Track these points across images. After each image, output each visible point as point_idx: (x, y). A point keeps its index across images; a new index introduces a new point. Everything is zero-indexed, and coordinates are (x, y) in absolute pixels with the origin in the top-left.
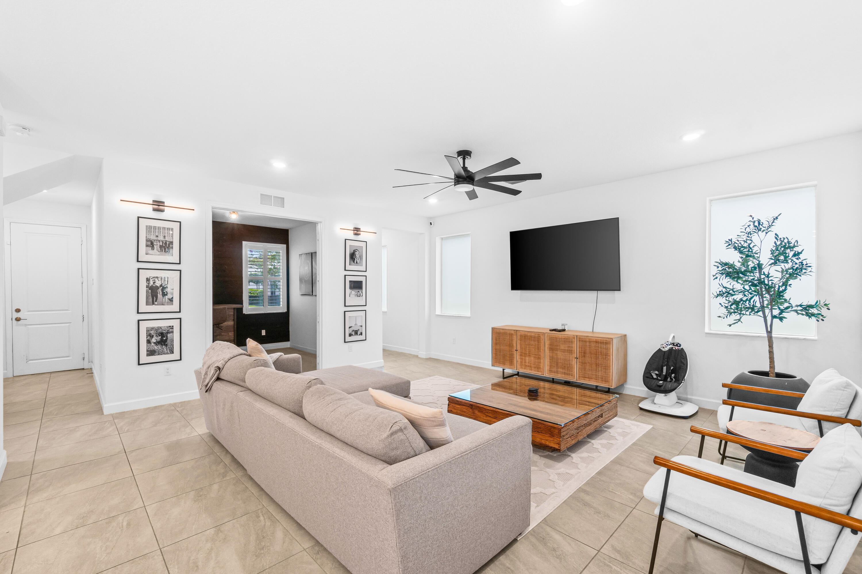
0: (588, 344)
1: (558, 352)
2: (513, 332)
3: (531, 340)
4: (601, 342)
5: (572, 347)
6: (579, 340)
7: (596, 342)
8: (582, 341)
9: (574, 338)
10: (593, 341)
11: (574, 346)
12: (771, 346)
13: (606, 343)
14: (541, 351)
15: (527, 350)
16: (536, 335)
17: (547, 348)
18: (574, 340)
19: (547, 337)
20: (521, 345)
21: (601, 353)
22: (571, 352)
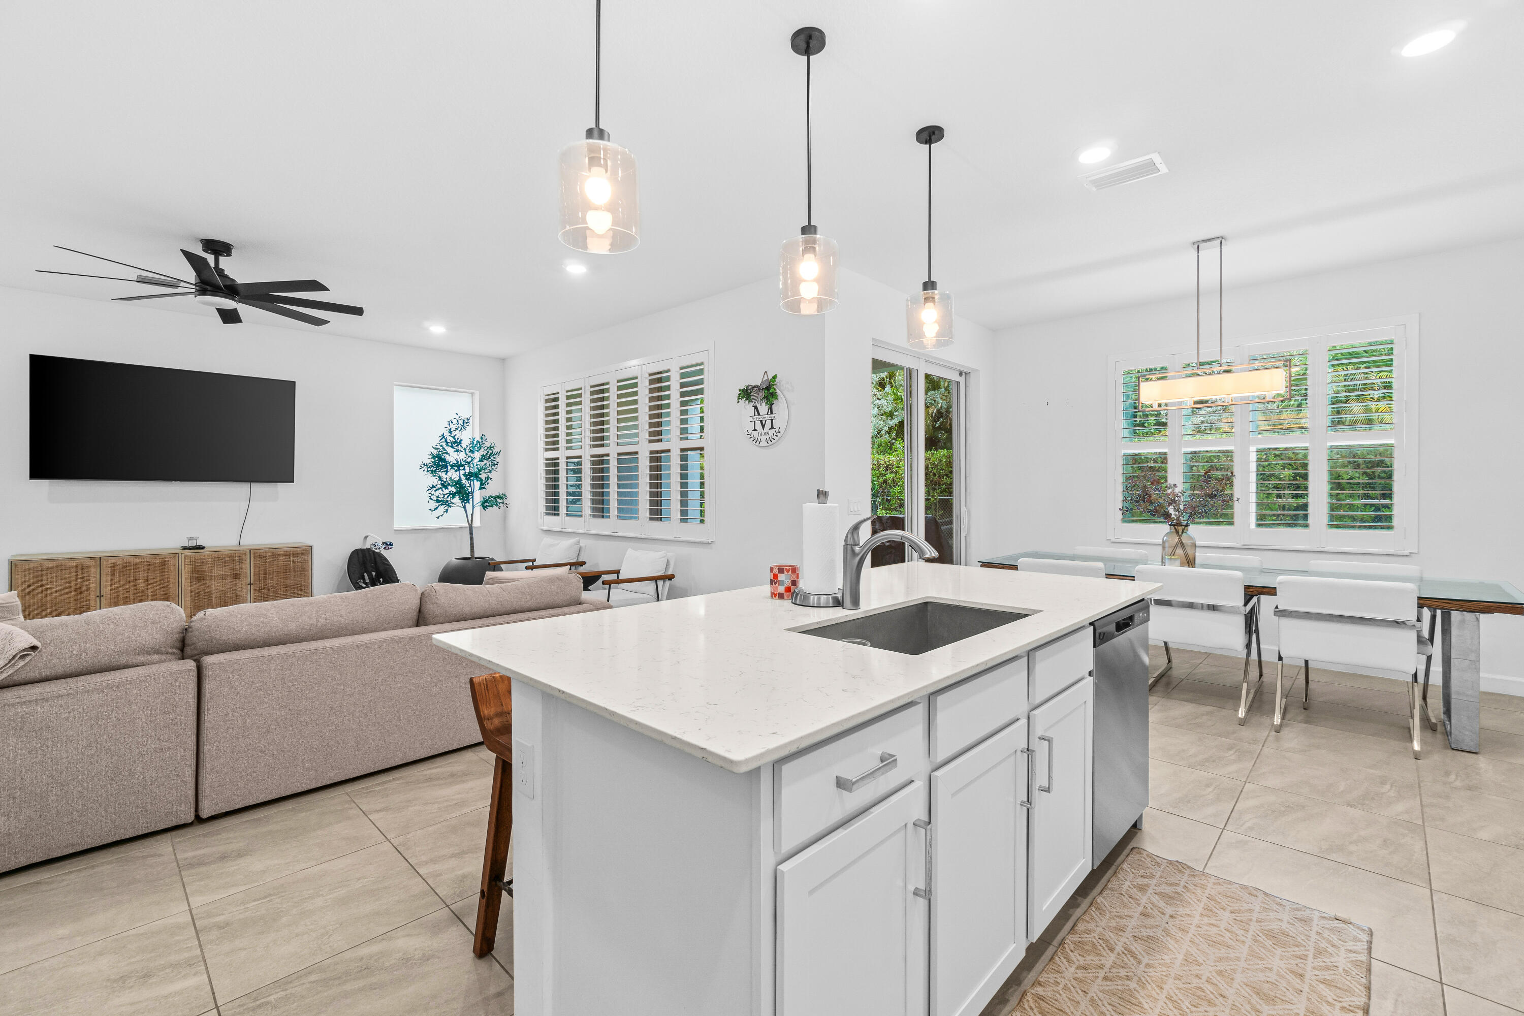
0: (271, 560)
1: (212, 582)
2: (87, 562)
3: (144, 571)
4: (293, 554)
5: (240, 569)
6: (254, 557)
7: (286, 555)
8: (260, 557)
9: (245, 554)
10: (280, 555)
11: (244, 566)
12: (471, 533)
13: (301, 554)
14: (171, 585)
15: (133, 591)
16: (158, 560)
17: (186, 579)
18: (244, 557)
19: (185, 559)
20: (112, 582)
21: (294, 568)
22: (238, 576)
